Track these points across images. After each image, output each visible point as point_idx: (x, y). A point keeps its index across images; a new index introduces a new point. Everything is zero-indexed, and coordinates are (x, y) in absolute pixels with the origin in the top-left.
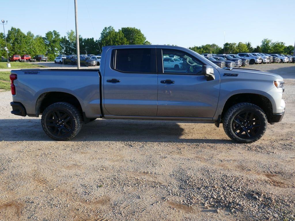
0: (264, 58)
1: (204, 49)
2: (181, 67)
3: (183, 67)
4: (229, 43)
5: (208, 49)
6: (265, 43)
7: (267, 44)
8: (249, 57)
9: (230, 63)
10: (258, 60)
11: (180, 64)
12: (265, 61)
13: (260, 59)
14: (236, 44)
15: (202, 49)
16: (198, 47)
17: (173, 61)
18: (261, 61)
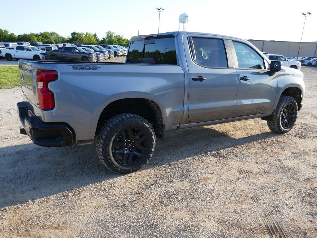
0: (124, 50)
1: (43, 37)
2: (42, 58)
3: (45, 58)
4: (77, 32)
5: (48, 37)
6: (110, 35)
7: (111, 37)
8: (111, 48)
9: (100, 54)
10: (119, 52)
11: (41, 54)
12: (125, 53)
13: (121, 52)
14: (83, 34)
15: (41, 37)
16: (36, 34)
17: (31, 51)
18: (122, 53)
